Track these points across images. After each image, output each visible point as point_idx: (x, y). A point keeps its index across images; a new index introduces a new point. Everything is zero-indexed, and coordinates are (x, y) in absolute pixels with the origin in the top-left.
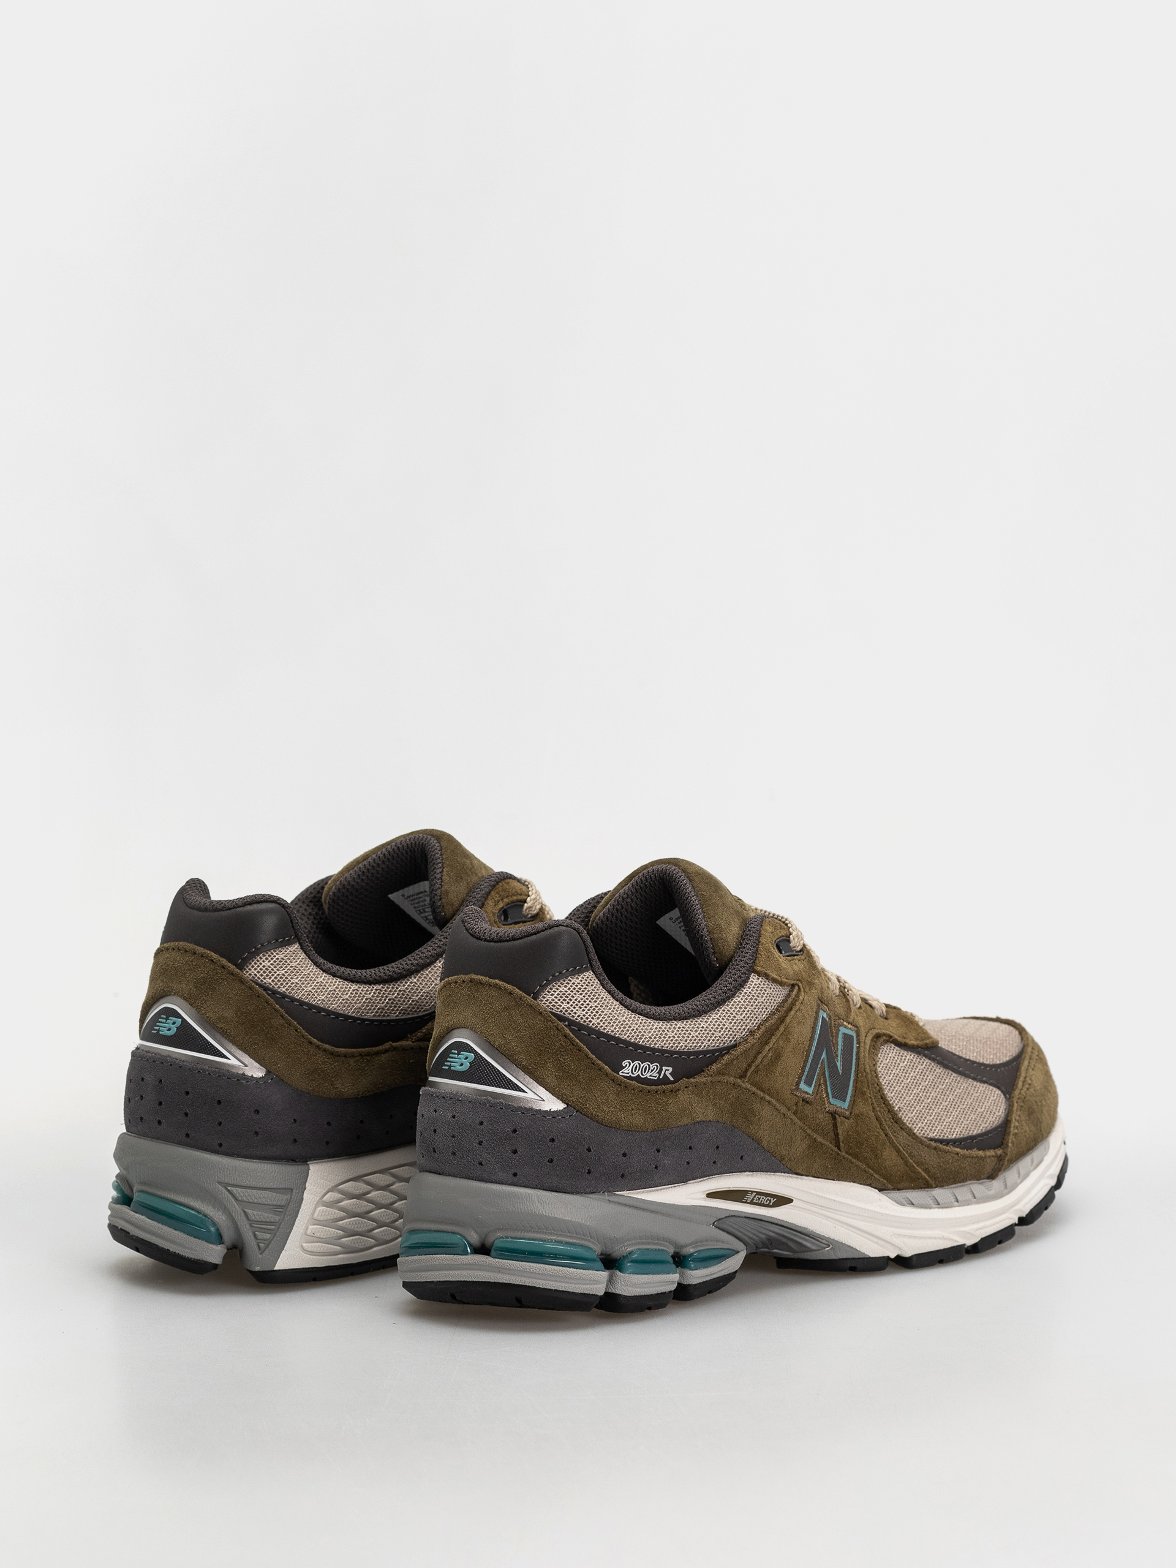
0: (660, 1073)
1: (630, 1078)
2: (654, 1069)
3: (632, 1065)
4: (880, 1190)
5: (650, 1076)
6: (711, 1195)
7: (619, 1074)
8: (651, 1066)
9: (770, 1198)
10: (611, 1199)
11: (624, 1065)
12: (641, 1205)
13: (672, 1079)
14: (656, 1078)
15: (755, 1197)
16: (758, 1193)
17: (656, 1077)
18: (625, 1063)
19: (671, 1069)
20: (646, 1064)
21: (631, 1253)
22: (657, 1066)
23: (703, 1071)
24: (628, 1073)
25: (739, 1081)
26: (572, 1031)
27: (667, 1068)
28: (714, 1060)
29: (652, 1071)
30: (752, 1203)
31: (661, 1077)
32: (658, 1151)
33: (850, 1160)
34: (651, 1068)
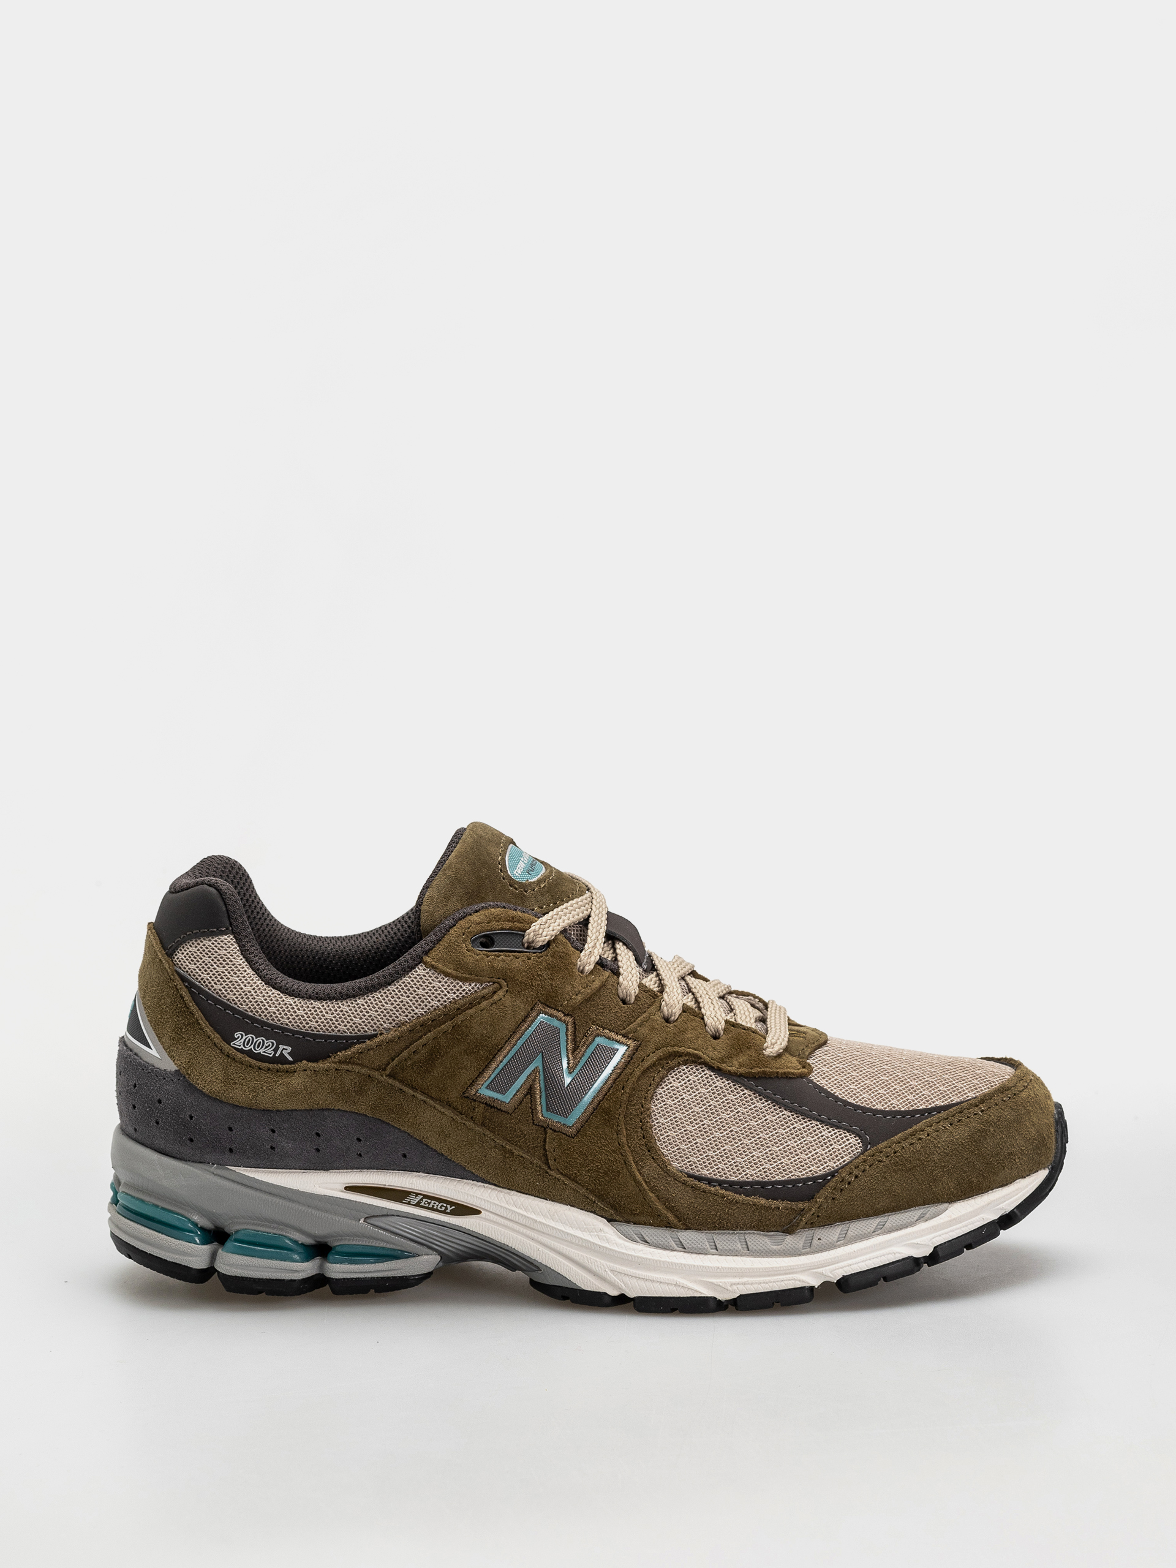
0: (276, 1050)
1: (241, 1051)
2: (269, 1045)
3: (244, 1037)
4: (609, 1221)
5: (264, 1052)
6: (350, 1189)
7: (230, 1045)
8: (266, 1042)
9: (445, 1205)
10: (219, 1172)
11: (236, 1037)
12: (257, 1186)
13: (290, 1059)
14: (271, 1056)
15: (422, 1199)
16: (425, 1196)
17: (270, 1054)
18: (237, 1034)
19: (289, 1049)
20: (260, 1039)
21: (237, 1232)
22: (273, 1043)
23: (330, 1057)
24: (240, 1046)
25: (376, 1074)
26: (191, 993)
27: (286, 1047)
28: (346, 1047)
29: (266, 1047)
30: (418, 1205)
31: (277, 1055)
32: (273, 1131)
33: (563, 1181)
34: (266, 1045)
